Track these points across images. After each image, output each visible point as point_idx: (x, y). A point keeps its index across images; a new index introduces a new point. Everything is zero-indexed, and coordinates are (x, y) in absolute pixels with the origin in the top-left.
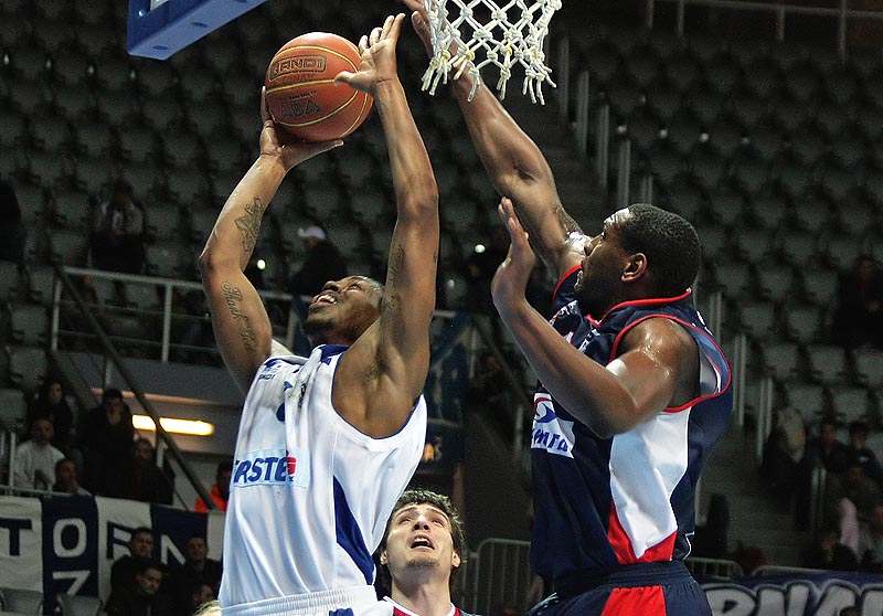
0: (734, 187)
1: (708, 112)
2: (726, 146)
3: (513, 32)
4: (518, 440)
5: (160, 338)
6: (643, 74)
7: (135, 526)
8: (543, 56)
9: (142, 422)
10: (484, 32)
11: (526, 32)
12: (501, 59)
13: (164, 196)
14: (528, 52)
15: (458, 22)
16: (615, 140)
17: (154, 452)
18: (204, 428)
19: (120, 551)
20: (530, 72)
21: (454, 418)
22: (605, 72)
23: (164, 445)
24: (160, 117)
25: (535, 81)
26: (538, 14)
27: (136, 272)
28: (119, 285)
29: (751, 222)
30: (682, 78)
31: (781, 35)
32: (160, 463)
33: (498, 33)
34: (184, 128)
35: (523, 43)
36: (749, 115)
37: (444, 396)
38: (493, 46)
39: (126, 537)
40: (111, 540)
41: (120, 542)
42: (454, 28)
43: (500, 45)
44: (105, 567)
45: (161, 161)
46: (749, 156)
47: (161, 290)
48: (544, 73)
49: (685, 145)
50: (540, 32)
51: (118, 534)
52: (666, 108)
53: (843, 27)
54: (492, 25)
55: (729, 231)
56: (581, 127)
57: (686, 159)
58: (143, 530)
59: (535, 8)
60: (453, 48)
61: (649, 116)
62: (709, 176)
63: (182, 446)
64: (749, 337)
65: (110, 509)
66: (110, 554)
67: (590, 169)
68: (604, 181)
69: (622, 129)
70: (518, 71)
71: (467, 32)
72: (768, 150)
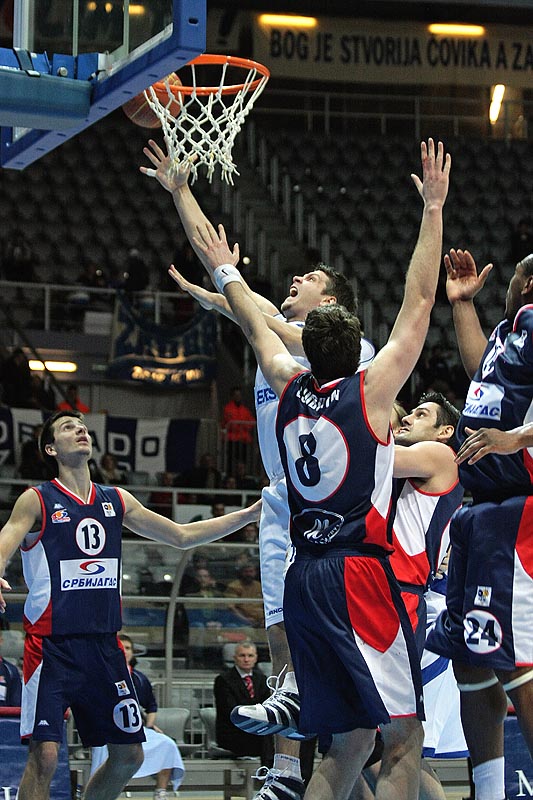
0: (362, 218)
1: (345, 177)
2: (355, 195)
3: (214, 146)
4: (246, 366)
5: (44, 316)
6: (308, 156)
7: (34, 423)
8: (231, 157)
9: (35, 365)
10: (197, 146)
11: (221, 145)
12: (208, 161)
13: (43, 238)
14: (223, 156)
15: (183, 141)
16: (294, 194)
17: (43, 382)
18: (70, 367)
19: (26, 438)
20: (225, 168)
21: (210, 354)
22: (286, 156)
23: (48, 378)
24: (39, 194)
25: (228, 172)
26: (227, 135)
27: (29, 281)
28: (19, 289)
29: (372, 237)
30: (330, 157)
31: (383, 131)
32: (46, 387)
33: (206, 147)
34: (53, 200)
35: (220, 151)
36: (368, 178)
37: (204, 342)
38: (203, 154)
39: (30, 430)
40: (22, 433)
41: (27, 434)
42: (181, 145)
43: (207, 153)
44: (18, 447)
45: (40, 218)
46: (369, 199)
47: (44, 290)
48: (232, 167)
49: (332, 195)
50: (229, 145)
51: (25, 429)
52: (321, 176)
53: (417, 124)
54: (202, 142)
55: (359, 242)
56: (274, 188)
57: (333, 203)
58: (40, 426)
59: (226, 131)
60: (181, 156)
61: (312, 180)
62: (347, 212)
63: (59, 377)
64: (373, 301)
65: (19, 415)
66: (21, 440)
67: (280, 210)
68: (288, 217)
69: (297, 188)
70: (218, 167)
71: (188, 147)
72: (379, 195)
